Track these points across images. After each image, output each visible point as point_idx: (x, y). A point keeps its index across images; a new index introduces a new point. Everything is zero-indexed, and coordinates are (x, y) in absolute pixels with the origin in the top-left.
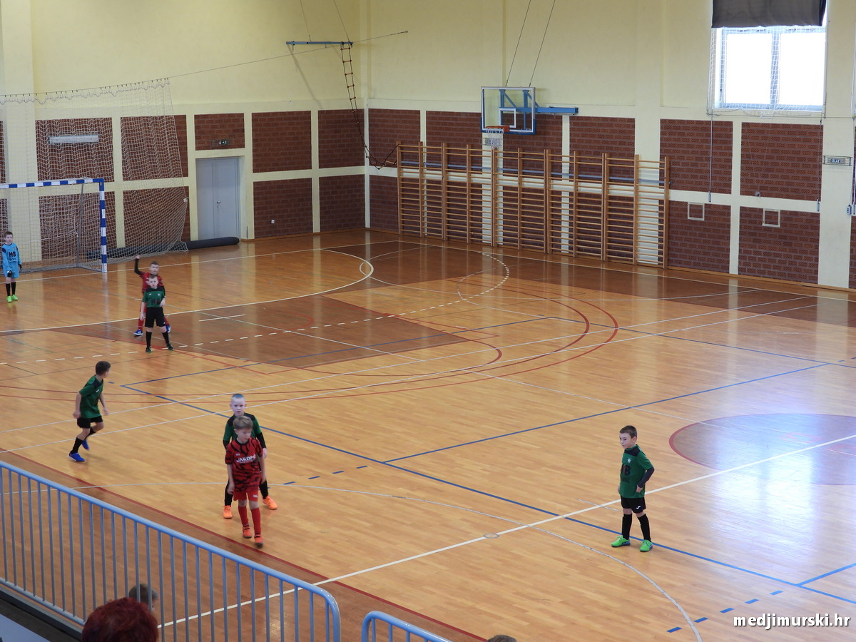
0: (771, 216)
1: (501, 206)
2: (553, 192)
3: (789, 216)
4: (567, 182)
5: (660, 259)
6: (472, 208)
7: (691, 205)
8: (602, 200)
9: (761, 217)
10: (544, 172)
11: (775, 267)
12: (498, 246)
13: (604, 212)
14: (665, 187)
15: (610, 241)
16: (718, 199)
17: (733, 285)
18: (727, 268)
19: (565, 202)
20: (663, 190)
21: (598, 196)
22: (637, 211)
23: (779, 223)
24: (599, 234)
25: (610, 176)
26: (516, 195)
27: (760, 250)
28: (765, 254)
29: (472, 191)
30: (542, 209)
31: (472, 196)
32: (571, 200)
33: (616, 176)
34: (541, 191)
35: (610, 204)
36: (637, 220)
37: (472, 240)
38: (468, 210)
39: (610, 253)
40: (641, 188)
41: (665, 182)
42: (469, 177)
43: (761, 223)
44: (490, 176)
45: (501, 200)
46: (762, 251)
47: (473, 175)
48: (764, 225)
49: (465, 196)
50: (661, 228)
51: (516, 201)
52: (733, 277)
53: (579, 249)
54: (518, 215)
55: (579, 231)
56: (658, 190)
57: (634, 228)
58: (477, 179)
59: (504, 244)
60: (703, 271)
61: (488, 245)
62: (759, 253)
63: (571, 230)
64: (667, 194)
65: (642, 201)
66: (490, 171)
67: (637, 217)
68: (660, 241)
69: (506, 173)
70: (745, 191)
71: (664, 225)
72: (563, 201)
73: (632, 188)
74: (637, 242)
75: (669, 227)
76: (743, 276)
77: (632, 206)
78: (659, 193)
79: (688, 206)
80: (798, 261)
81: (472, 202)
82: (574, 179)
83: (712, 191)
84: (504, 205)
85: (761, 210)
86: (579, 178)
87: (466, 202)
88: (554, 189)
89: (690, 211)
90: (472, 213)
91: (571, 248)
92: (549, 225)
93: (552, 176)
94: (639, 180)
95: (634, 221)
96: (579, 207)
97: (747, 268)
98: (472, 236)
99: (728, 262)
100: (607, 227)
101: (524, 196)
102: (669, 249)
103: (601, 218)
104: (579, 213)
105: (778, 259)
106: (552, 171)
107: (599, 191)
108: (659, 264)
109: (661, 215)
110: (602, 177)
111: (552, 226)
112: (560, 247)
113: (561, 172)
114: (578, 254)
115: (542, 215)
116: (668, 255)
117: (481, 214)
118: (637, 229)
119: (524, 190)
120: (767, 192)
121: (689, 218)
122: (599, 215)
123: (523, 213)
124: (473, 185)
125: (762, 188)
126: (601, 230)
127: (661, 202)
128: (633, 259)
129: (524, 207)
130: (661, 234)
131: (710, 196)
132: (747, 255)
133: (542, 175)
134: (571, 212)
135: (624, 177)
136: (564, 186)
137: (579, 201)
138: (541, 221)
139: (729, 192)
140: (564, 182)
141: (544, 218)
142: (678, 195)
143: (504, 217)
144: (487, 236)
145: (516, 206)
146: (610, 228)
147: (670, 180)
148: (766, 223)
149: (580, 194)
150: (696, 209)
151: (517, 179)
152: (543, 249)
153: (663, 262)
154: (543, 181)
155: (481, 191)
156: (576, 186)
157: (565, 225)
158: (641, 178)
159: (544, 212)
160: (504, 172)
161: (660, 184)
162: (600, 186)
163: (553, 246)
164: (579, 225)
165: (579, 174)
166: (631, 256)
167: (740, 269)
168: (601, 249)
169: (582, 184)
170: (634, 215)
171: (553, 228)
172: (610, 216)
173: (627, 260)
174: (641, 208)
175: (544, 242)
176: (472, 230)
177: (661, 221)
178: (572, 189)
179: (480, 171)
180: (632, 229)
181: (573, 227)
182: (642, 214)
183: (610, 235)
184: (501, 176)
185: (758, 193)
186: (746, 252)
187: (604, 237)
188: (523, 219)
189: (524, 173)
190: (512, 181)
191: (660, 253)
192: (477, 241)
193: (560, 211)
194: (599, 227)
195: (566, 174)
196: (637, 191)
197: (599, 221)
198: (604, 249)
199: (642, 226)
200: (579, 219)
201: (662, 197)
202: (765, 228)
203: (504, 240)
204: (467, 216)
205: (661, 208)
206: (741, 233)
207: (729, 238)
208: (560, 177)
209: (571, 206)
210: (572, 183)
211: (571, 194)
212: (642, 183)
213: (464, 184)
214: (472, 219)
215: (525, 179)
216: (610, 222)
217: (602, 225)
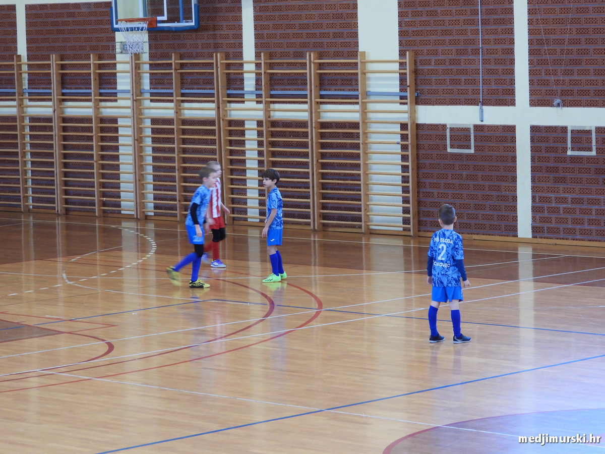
0: (581, 137)
1: (149, 151)
2: (231, 123)
4: (253, 105)
5: (406, 221)
6: (103, 157)
7: (452, 129)
8: (309, 130)
9: (565, 140)
10: (215, 91)
11: (591, 222)
12: (147, 218)
13: (313, 150)
14: (408, 101)
15: (324, 197)
16: (495, 116)
17: (525, 255)
18: (512, 229)
19: (251, 136)
20: (405, 108)
21: (303, 124)
22: (365, 144)
23: (594, 148)
24: (306, 186)
25: (320, 90)
26: (171, 131)
27: (566, 195)
28: (574, 201)
29: (102, 130)
31: (103, 139)
32: (260, 134)
33: (330, 90)
34: (211, 122)
35: (322, 136)
36: (366, 158)
37: (104, 211)
38: (96, 162)
39: (325, 217)
40: (371, 107)
41: (408, 94)
42: (97, 108)
43: (565, 150)
44: (128, 103)
45: (148, 141)
46: (569, 196)
47: (103, 104)
48: (569, 153)
49: (90, 138)
50: (405, 168)
51: (171, 141)
52: (525, 242)
54: (176, 165)
56: (397, 107)
57: (361, 172)
58: (108, 110)
59: (156, 214)
60: (475, 237)
61: (129, 218)
62: (564, 200)
64: (413, 113)
65: (374, 128)
66: (129, 95)
67: (366, 154)
68: (405, 190)
69: (156, 97)
70: (539, 99)
71: (409, 164)
72: (247, 136)
73: (357, 107)
74: (367, 195)
75: (418, 167)
76: (540, 240)
77: (357, 136)
78: (400, 113)
79: (448, 131)
81: (103, 148)
82: (263, 99)
83: (485, 103)
84: (155, 150)
85: (564, 129)
86: (272, 96)
87: (92, 150)
88: (233, 118)
89: (451, 140)
90: (103, 167)
91: (262, 213)
92: (226, 176)
93: (229, 96)
94: (367, 94)
95: (361, 162)
96: (273, 144)
97: (546, 225)
98: (104, 204)
99: (515, 219)
100: (318, 173)
101: (184, 132)
102: (419, 203)
103: (309, 160)
104: (274, 154)
105: (594, 207)
106: (228, 89)
107: (304, 116)
108: (405, 229)
109: (404, 148)
110: (308, 93)
111: (232, 179)
113: (243, 89)
116: (418, 213)
117: (117, 167)
118: (366, 175)
119: (184, 122)
121: (449, 150)
122: (306, 155)
123: (185, 160)
124: (102, 120)
125: (564, 93)
126: (310, 180)
127: (404, 126)
128: (363, 224)
129: (185, 151)
130: (405, 180)
131: (482, 111)
132: (546, 206)
133: (212, 95)
134: (260, 153)
135: (343, 90)
136: (249, 111)
137: (273, 134)
139: (512, 103)
140: (247, 105)
142: (429, 114)
143: (155, 169)
144: (128, 203)
145: (172, 150)
146: (323, 176)
147: (416, 90)
148: (573, 149)
149: (274, 124)
150: (460, 135)
151: (172, 105)
153: (411, 226)
154: (213, 105)
155: (116, 130)
156: (267, 111)
158: (372, 89)
160: (152, 94)
161: (402, 98)
162: (306, 107)
163: (234, 211)
165: (271, 90)
166: (359, 219)
167: (535, 230)
168: (311, 210)
169: (277, 106)
170: (361, 152)
172: (323, 156)
173: (354, 227)
174: (373, 138)
176: (104, 195)
177: (404, 158)
178: (260, 115)
179: (113, 96)
180: (359, 175)
182: (374, 148)
183: (324, 186)
184: (147, 103)
185: (558, 101)
186: (543, 199)
187: (314, 191)
188: (185, 170)
189: (183, 95)
190: (165, 110)
191: (406, 211)
192: (113, 212)
193: (243, 153)
194: (306, 176)
195: (251, 93)
196: (364, 112)
197: (305, 165)
198: (315, 211)
199: (375, 168)
201: (405, 118)
202: (573, 158)
203: (156, 207)
204: (95, 171)
205: (404, 137)
206: (534, 169)
207: (514, 179)
208: (240, 98)
209: (260, 144)
210: (261, 106)
211: (260, 123)
212: (373, 98)
213: (89, 120)
214: (104, 176)
215: (186, 105)
216: (323, 166)
217: (310, 170)
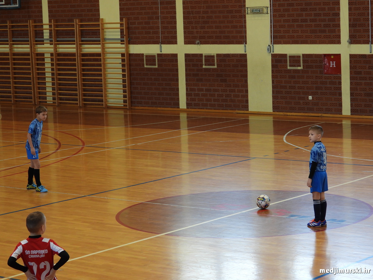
0: (209, 59)
2: (38, 54)
3: (222, 58)
4: (48, 45)
5: (125, 101)
7: (146, 56)
8: (76, 57)
9: (202, 61)
10: (29, 39)
11: (215, 100)
13: (78, 67)
14: (125, 42)
15: (84, 90)
16: (167, 49)
17: (183, 117)
18: (177, 105)
19: (48, 60)
20: (123, 46)
21: (73, 55)
22: (104, 64)
23: (216, 64)
24: (76, 85)
25: (82, 37)
26: (8, 59)
28: (207, 90)
30: (29, 69)
32: (52, 60)
33: (86, 38)
34: (27, 54)
35: (83, 60)
36: (105, 71)
39: (85, 100)
40: (107, 45)
41: (125, 39)
43: (202, 65)
46: (204, 88)
48: (204, 67)
50: (124, 76)
51: (8, 64)
52: (183, 111)
53: (61, 99)
54: (11, 76)
55: (60, 84)
56: (120, 45)
57: (102, 78)
60: (159, 109)
62: (202, 90)
63: (53, 84)
64: (127, 49)
65: (108, 56)
67: (105, 69)
68: (124, 86)
70: (188, 41)
71: (126, 73)
72: (46, 61)
73: (100, 46)
74: (105, 89)
75: (130, 75)
76: (190, 110)
77: (100, 60)
78: (120, 48)
79: (145, 57)
80: (232, 94)
82: (53, 43)
83: (162, 43)
85: (201, 55)
86: (58, 41)
88: (38, 52)
89: (146, 61)
91: (54, 99)
92: (36, 81)
93: (36, 41)
94: (104, 39)
95: (102, 73)
96: (59, 65)
97: (193, 102)
99: (178, 99)
100: (81, 79)
101: (14, 59)
102: (131, 93)
103: (77, 72)
104: (59, 70)
105: (216, 93)
106: (36, 38)
107: (74, 50)
108: (124, 105)
109: (123, 65)
110: (75, 39)
111: (39, 82)
112: (45, 98)
113: (43, 38)
114: (61, 103)
115: (29, 74)
116: (131, 98)
118: (105, 79)
119: (14, 54)
120: (205, 41)
121: (145, 66)
122: (75, 70)
123: (15, 73)
125: (201, 38)
126: (77, 82)
127: (123, 55)
128: (104, 103)
129: (15, 69)
130: (124, 81)
131: (161, 47)
132: (193, 93)
133: (28, 41)
134: (52, 69)
135: (93, 38)
136: (46, 49)
137: (58, 60)
138: (29, 78)
139: (176, 43)
140: (46, 45)
141: (31, 76)
142: (136, 49)
145: (8, 69)
146: (84, 80)
147: (129, 37)
148: (205, 65)
149: (59, 54)
150: (151, 59)
151: (8, 46)
152: (31, 102)
153: (127, 104)
154: (28, 46)
156: (55, 48)
157: (49, 80)
158: (107, 37)
159: (31, 71)
161: (122, 41)
162: (74, 46)
163: (40, 98)
164: (60, 79)
165: (57, 38)
166: (102, 101)
167: (188, 105)
168: (78, 97)
169: (60, 46)
170: (102, 68)
171: (39, 83)
172: (83, 70)
173: (99, 105)
174: (108, 61)
175: (33, 95)
177: (123, 71)
178: (52, 50)
180: (102, 79)
181: (55, 82)
182: (109, 66)
183: (84, 85)
185: (198, 41)
186: (191, 90)
187: (80, 87)
188: (15, 78)
189: (13, 41)
190: (5, 48)
191: (125, 96)
193: (44, 69)
194: (75, 80)
195: (47, 39)
196: (103, 48)
197: (75, 75)
198: (80, 97)
199: (109, 76)
200: (59, 74)
201: (123, 51)
202: (205, 69)
205: (123, 60)
206: (187, 75)
207: (177, 80)
208: (42, 42)
209: (52, 65)
210: (52, 46)
211: (52, 54)
212: (107, 41)
215: (15, 46)
216: (84, 75)
217: (77, 77)
